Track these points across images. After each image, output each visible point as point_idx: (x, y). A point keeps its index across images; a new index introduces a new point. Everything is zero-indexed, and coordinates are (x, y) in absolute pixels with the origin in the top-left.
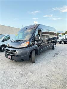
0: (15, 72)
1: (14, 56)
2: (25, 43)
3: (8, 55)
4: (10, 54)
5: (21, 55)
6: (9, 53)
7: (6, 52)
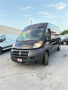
0: (32, 76)
1: (27, 58)
2: (38, 43)
3: (17, 57)
4: (21, 57)
5: (35, 57)
6: (19, 56)
7: (14, 54)
